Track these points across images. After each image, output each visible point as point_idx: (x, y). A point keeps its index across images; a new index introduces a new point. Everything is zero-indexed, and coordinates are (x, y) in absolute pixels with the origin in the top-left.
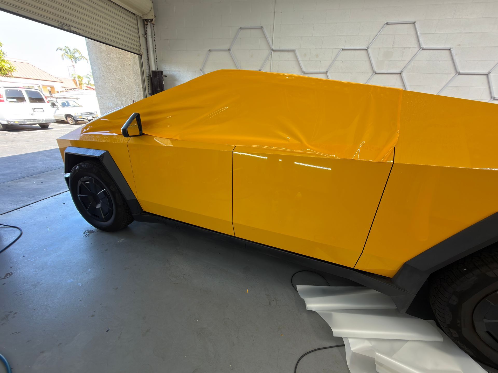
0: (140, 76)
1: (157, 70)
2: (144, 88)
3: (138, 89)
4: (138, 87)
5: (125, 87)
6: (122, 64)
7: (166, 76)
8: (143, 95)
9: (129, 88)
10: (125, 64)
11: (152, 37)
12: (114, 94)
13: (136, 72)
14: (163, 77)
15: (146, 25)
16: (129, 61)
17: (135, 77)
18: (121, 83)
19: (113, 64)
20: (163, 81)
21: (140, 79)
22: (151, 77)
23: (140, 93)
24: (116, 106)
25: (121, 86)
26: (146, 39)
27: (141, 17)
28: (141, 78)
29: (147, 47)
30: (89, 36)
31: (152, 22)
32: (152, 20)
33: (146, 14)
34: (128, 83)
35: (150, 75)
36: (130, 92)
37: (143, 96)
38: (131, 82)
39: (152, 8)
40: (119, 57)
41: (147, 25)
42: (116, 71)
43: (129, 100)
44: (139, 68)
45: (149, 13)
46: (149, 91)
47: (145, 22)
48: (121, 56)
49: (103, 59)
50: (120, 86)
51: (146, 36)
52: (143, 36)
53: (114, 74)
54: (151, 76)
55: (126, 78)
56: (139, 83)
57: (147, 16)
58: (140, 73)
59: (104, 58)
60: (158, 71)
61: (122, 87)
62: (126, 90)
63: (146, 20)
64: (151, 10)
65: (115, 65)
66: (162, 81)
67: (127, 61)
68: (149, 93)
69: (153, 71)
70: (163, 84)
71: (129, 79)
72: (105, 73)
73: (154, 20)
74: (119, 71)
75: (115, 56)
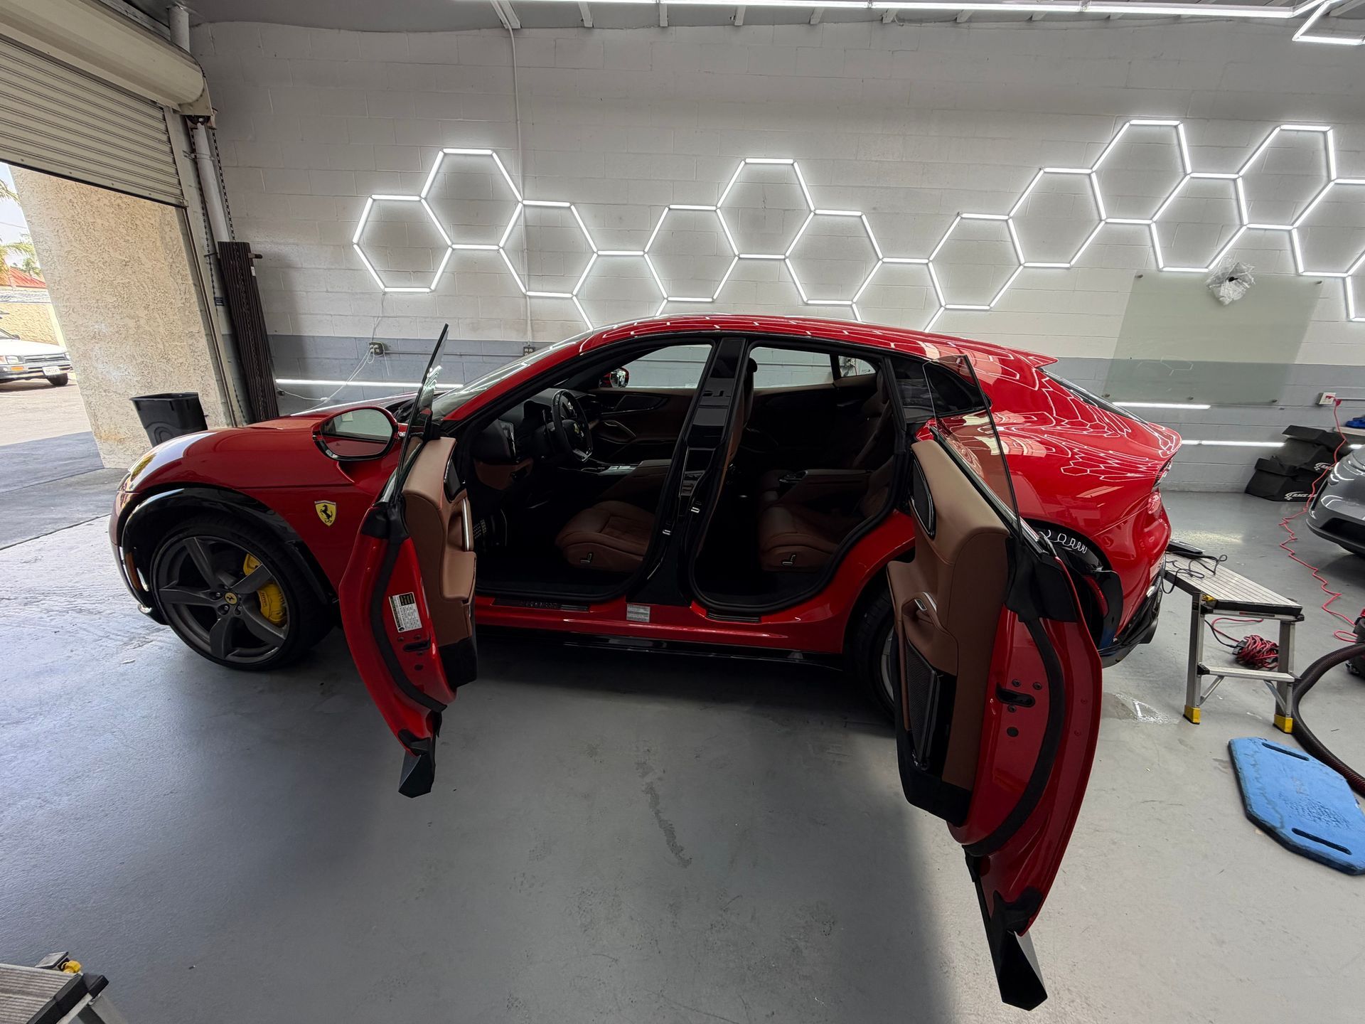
0: (184, 254)
1: (232, 241)
2: (198, 284)
3: (182, 288)
4: (180, 281)
5: (143, 283)
6: (129, 223)
7: (259, 257)
8: (197, 304)
9: (155, 285)
10: (138, 222)
11: (213, 159)
12: (111, 299)
13: (171, 243)
14: (251, 259)
15: (192, 129)
16: (150, 216)
17: (170, 256)
18: (130, 272)
19: (99, 221)
20: (252, 268)
21: (186, 262)
22: (219, 257)
23: (188, 297)
24: (117, 332)
25: (129, 278)
26: (195, 162)
27: (175, 111)
28: (189, 261)
29: (199, 183)
30: (17, 159)
31: (209, 125)
32: (207, 119)
33: (190, 104)
34: (150, 271)
35: (215, 253)
36: (158, 294)
37: (199, 304)
38: (161, 269)
39: (203, 90)
40: (118, 205)
41: (194, 130)
42: (110, 241)
43: (158, 316)
44: (181, 236)
45: (197, 100)
46: (214, 293)
47: (189, 123)
48: (125, 203)
49: (68, 208)
50: (127, 280)
51: (193, 156)
52: (186, 156)
53: (106, 248)
54: (219, 255)
55: (144, 260)
56: (184, 273)
57: (191, 108)
58: (183, 248)
59: (71, 204)
60: (236, 243)
61: (132, 283)
62: (147, 290)
63: (190, 117)
64: (201, 96)
65: (107, 224)
66: (250, 269)
67: (144, 215)
68: (215, 298)
69: (221, 244)
70: (254, 274)
71: (154, 262)
72: (74, 244)
73: (213, 119)
74: (121, 241)
75: (106, 202)
